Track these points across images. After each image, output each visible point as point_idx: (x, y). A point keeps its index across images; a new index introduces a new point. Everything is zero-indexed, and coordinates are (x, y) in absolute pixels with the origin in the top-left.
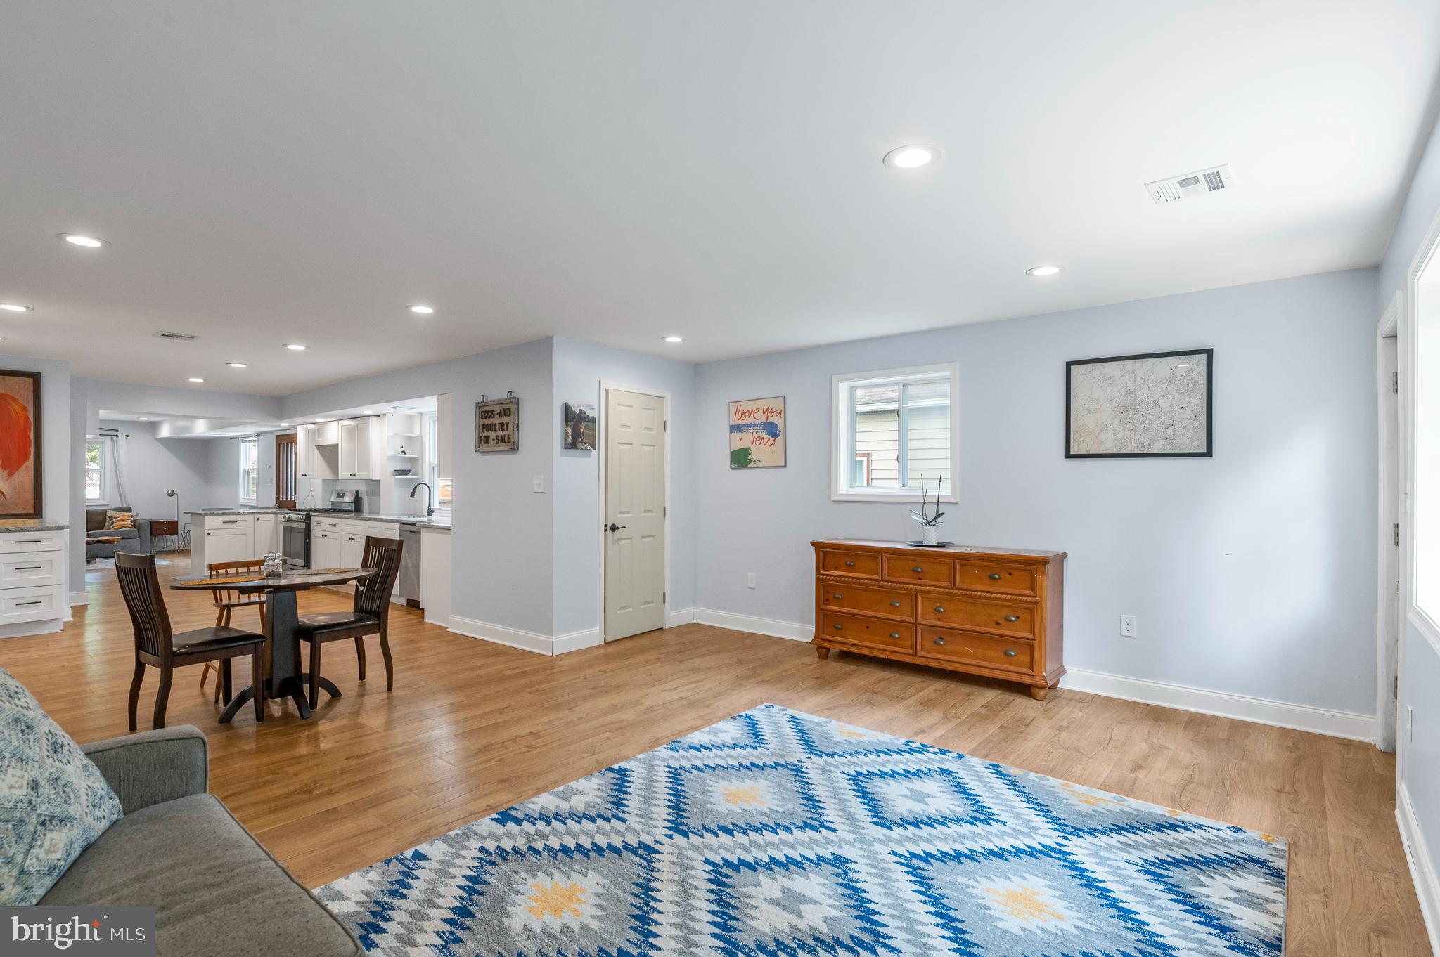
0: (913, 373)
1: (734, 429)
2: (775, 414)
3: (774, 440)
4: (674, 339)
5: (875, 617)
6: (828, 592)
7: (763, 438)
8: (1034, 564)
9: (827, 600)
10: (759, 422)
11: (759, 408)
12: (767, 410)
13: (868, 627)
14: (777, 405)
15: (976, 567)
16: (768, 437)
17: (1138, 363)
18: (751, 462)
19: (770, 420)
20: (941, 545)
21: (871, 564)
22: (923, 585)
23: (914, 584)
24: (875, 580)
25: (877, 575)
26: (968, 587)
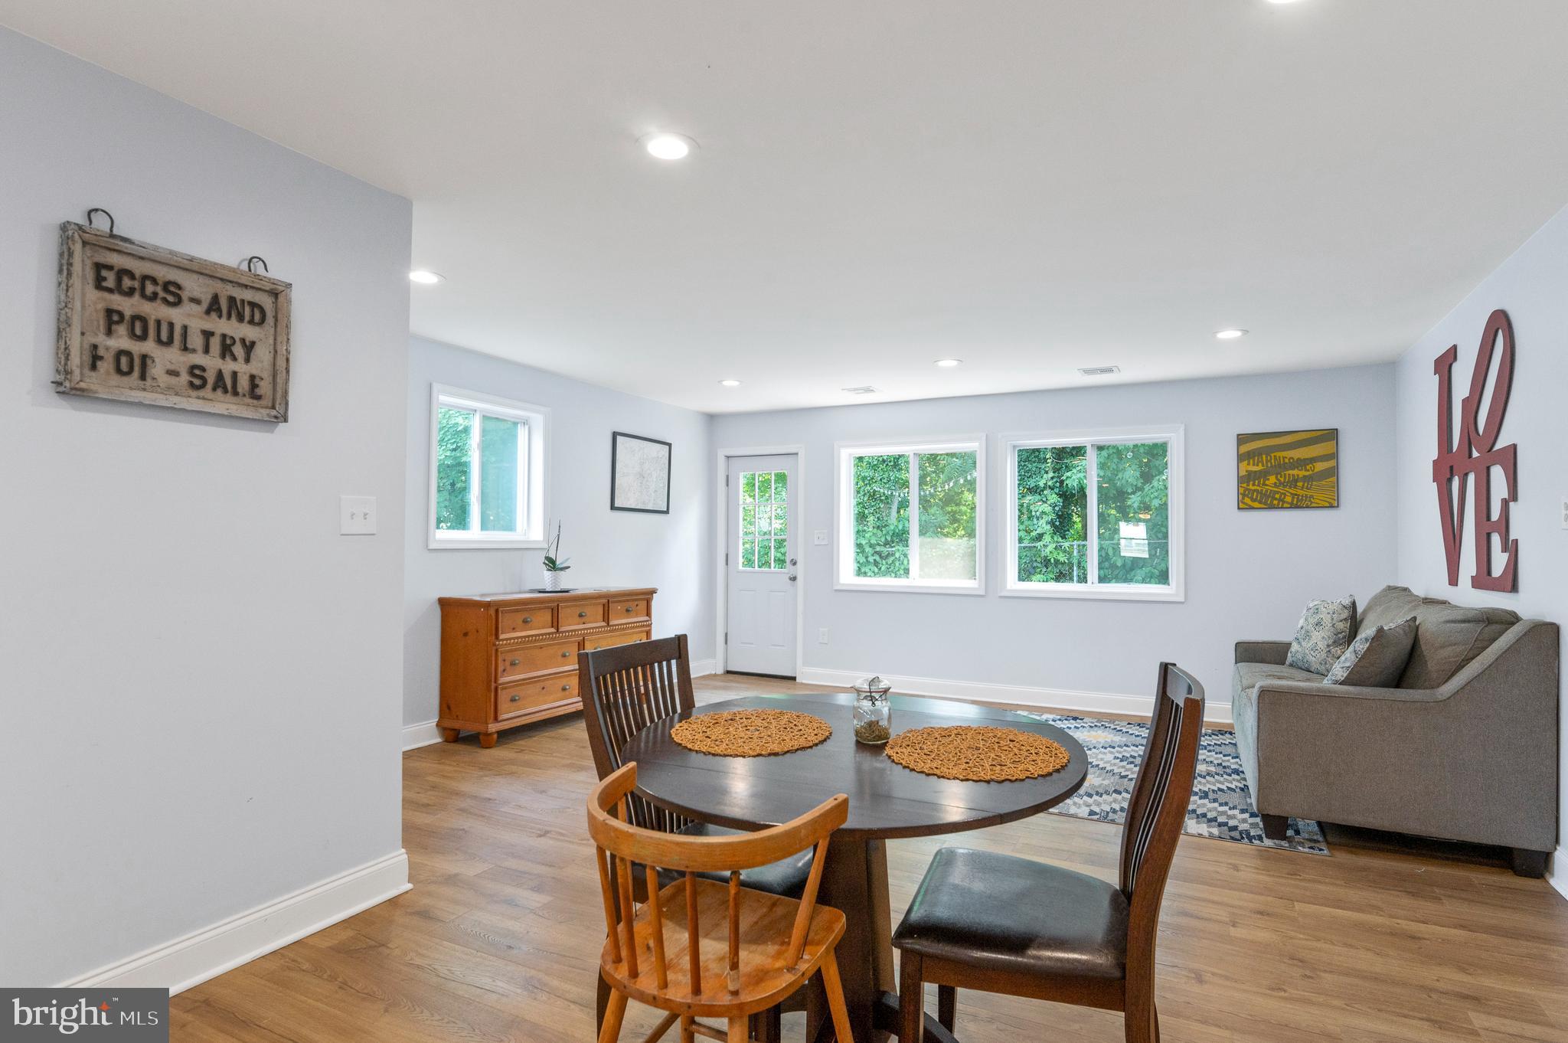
5: (551, 674)
6: (504, 660)
9: (504, 670)
13: (543, 688)
15: (619, 602)
17: (646, 443)
21: (547, 617)
22: (587, 629)
23: (581, 630)
24: (552, 633)
25: (552, 627)
26: (616, 622)
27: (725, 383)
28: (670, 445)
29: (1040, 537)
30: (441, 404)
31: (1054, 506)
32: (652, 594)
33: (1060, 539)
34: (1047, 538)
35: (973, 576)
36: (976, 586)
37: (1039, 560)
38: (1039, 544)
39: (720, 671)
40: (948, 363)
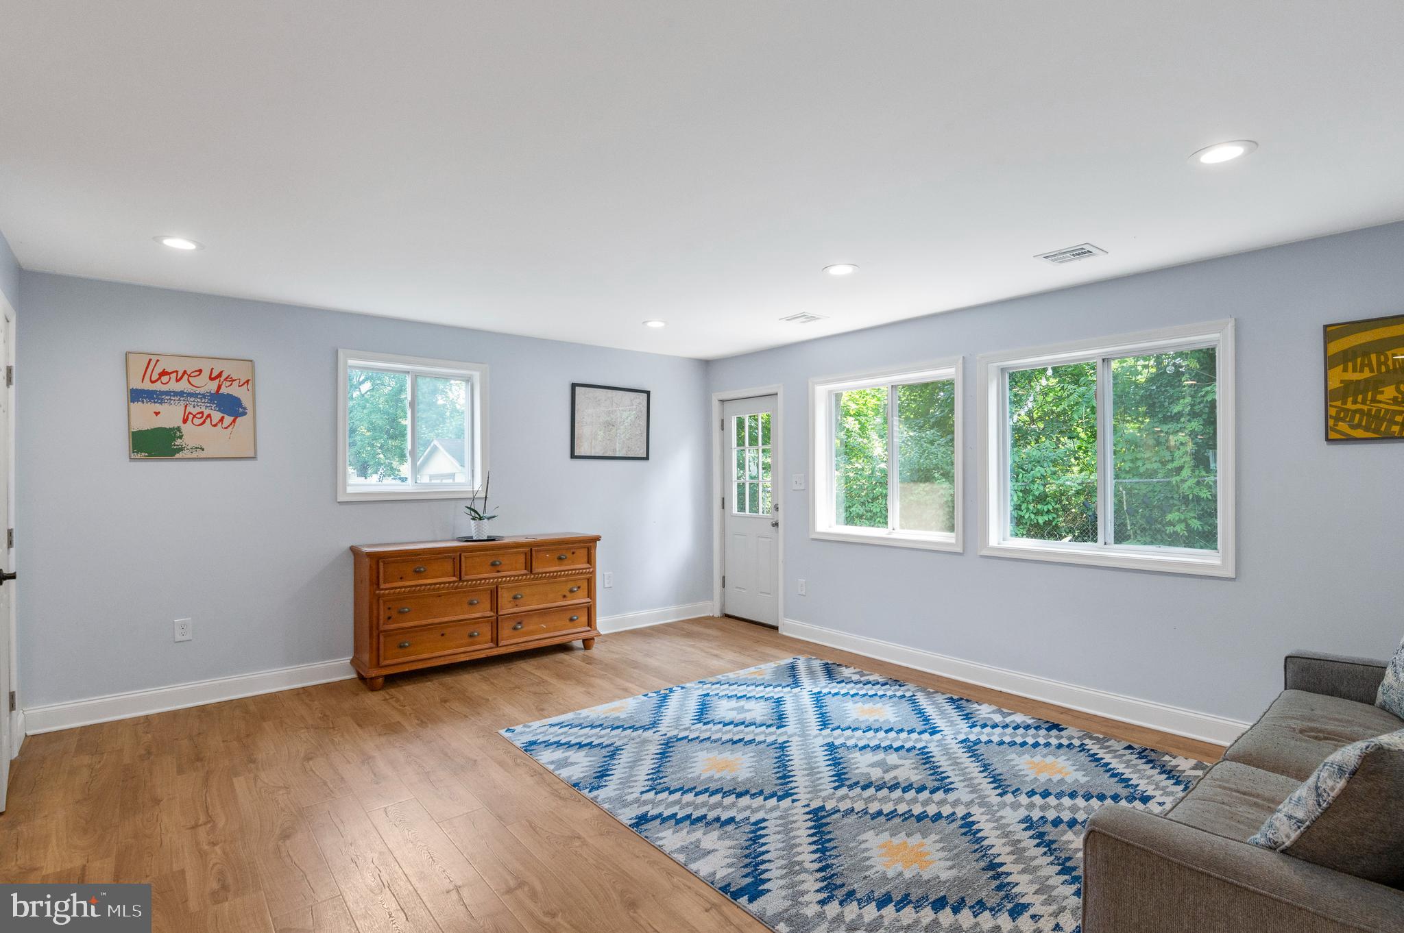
0: (440, 366)
1: (136, 395)
2: (236, 383)
3: (234, 421)
4: (179, 244)
5: (454, 621)
6: (389, 609)
7: (209, 416)
8: (590, 542)
9: (389, 618)
10: (202, 391)
11: (200, 371)
12: (220, 375)
13: (443, 635)
14: (240, 373)
15: (547, 551)
16: (220, 415)
17: (615, 392)
18: (182, 449)
19: (224, 390)
20: (490, 539)
21: (448, 566)
22: (502, 577)
23: (494, 578)
24: (454, 582)
25: (454, 576)
26: (541, 570)
27: (649, 324)
28: (648, 393)
29: (1179, 470)
30: (350, 367)
31: (1193, 434)
32: (596, 542)
33: (1203, 473)
34: (1186, 473)
35: (952, 528)
36: (953, 541)
37: (1176, 496)
38: (1175, 480)
39: (717, 614)
40: (840, 270)
